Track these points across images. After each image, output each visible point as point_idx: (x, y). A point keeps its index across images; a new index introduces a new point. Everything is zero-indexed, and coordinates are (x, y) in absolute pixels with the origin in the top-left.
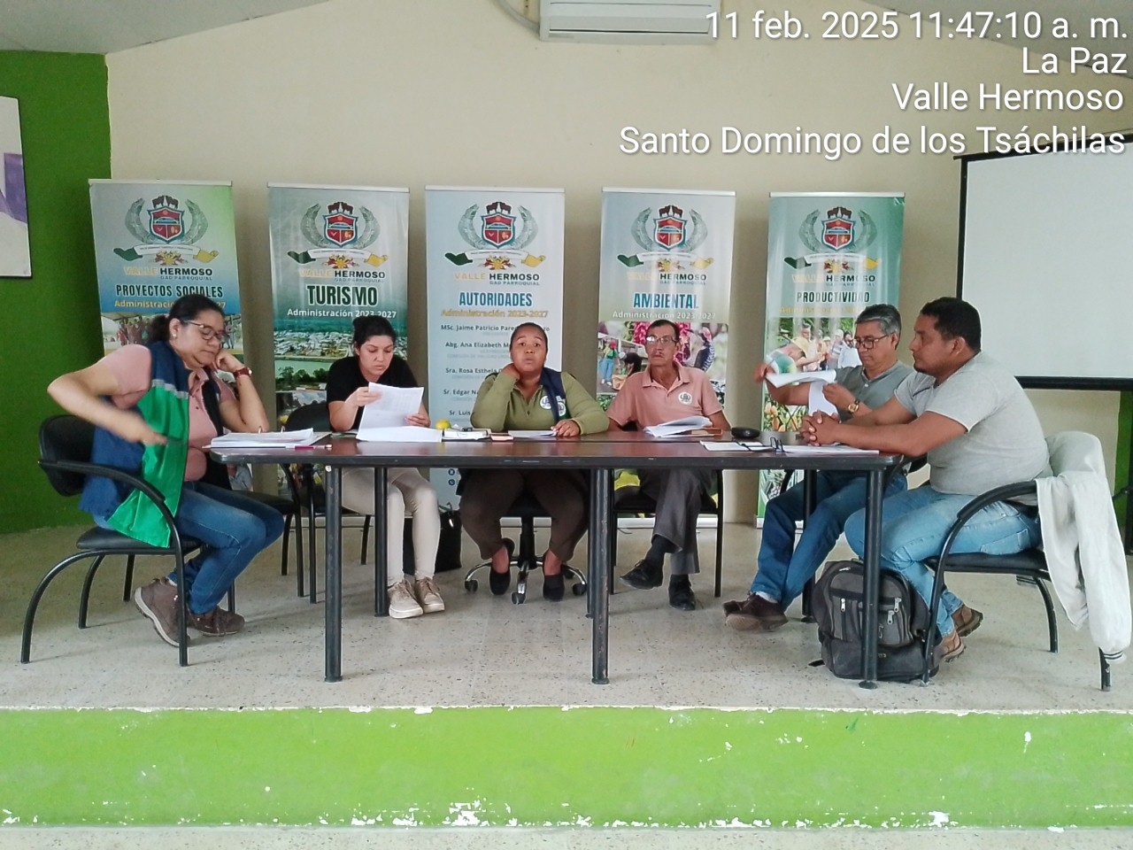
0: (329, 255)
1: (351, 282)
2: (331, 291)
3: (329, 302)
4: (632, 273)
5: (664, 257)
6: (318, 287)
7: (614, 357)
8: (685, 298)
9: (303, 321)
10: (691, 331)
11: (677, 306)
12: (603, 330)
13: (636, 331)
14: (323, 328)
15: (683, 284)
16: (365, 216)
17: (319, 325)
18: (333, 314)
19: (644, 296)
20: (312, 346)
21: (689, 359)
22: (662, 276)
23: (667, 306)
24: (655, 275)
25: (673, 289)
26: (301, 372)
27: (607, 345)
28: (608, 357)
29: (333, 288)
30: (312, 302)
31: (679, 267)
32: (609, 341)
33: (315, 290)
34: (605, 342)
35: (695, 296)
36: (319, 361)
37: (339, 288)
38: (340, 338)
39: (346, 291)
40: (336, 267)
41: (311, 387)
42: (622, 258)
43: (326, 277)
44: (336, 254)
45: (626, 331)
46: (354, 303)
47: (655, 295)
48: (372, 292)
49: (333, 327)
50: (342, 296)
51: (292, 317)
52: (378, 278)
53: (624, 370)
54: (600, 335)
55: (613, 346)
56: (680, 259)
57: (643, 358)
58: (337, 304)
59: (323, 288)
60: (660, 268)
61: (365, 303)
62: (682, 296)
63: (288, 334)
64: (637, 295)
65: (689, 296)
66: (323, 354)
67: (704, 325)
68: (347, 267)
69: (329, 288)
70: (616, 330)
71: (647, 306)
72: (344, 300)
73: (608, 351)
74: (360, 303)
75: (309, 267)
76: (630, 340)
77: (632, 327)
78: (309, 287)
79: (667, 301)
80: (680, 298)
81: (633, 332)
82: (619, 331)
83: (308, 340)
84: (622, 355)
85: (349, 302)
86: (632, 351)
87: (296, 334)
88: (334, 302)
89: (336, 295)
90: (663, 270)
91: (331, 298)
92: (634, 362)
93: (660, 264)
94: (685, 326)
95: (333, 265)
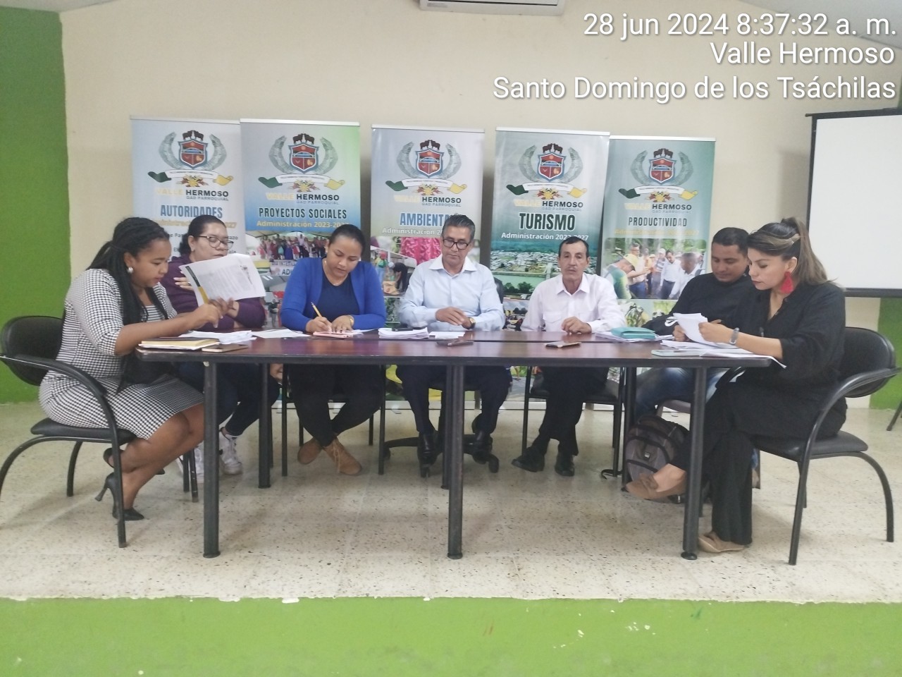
0: (539, 188)
1: (555, 211)
2: (538, 218)
3: (536, 228)
6: (528, 215)
7: (384, 266)
9: (513, 243)
14: (529, 248)
16: (572, 155)
17: (526, 246)
18: (538, 237)
20: (519, 263)
26: (508, 284)
27: (379, 256)
28: (380, 266)
29: (540, 216)
30: (522, 227)
33: (525, 218)
36: (523, 275)
37: (545, 215)
38: (542, 257)
39: (550, 218)
40: (544, 198)
41: (514, 297)
43: (536, 206)
44: (545, 187)
46: (556, 228)
48: (571, 219)
49: (536, 248)
50: (547, 222)
51: (505, 239)
52: (577, 207)
55: (384, 257)
58: (541, 229)
59: (532, 215)
61: (564, 229)
63: (501, 253)
66: (527, 270)
68: (552, 198)
69: (537, 215)
72: (548, 225)
73: (379, 260)
74: (560, 228)
75: (522, 198)
78: (521, 215)
83: (516, 258)
85: (551, 228)
86: (400, 261)
87: (507, 254)
88: (540, 228)
89: (542, 221)
91: (538, 223)
95: (542, 196)
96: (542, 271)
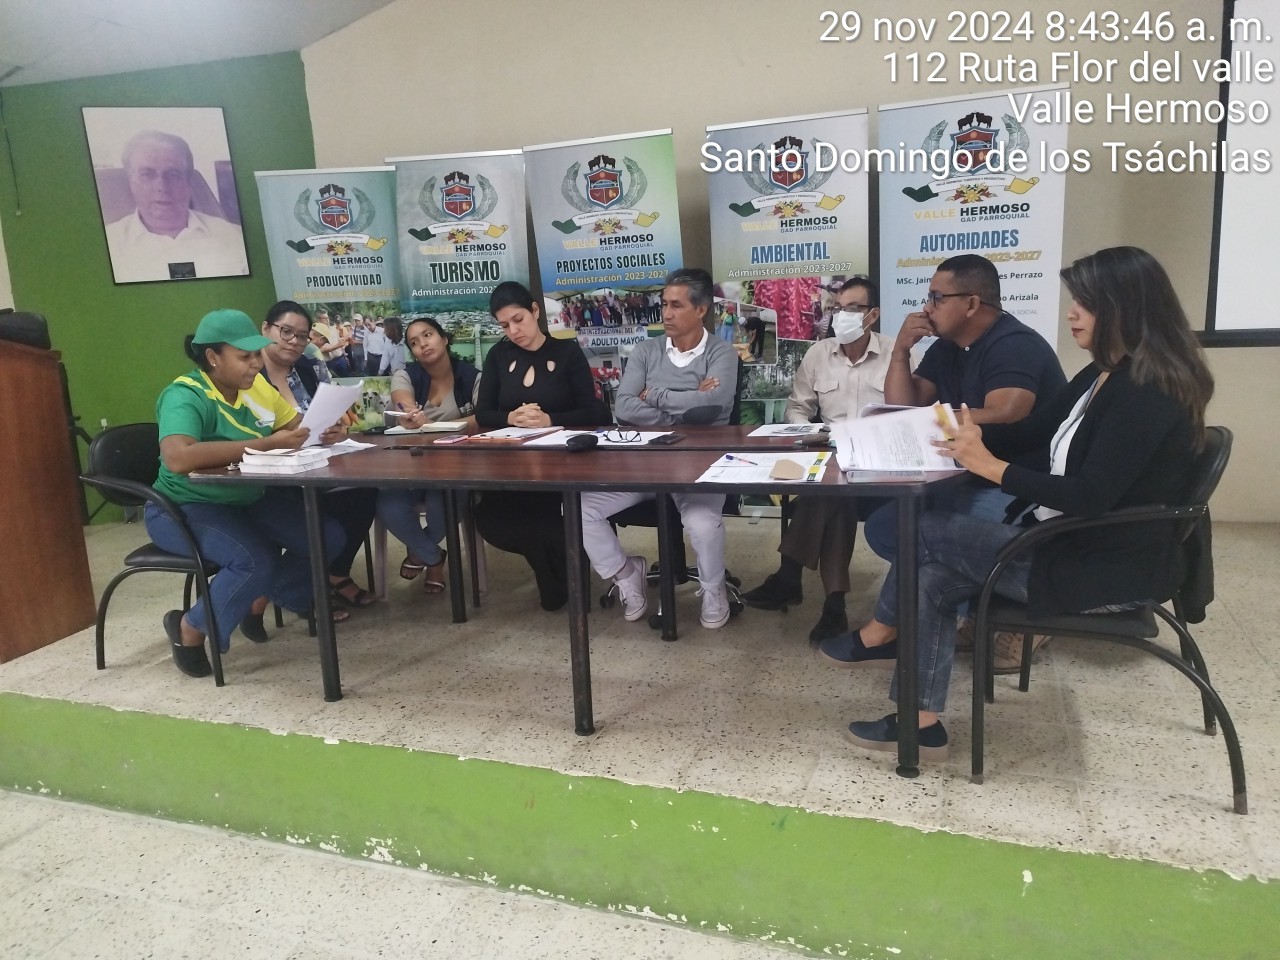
0: (448, 229)
1: (473, 257)
2: (453, 268)
3: (452, 280)
4: (748, 224)
5: (783, 200)
6: (440, 265)
7: (733, 323)
8: (812, 248)
9: (428, 302)
10: (822, 287)
11: (803, 259)
12: (720, 294)
13: (757, 292)
14: (451, 307)
15: (808, 231)
16: (483, 184)
17: (444, 304)
18: (457, 292)
19: (763, 249)
21: (821, 321)
22: (782, 224)
23: (791, 259)
24: (775, 222)
25: (797, 237)
27: (725, 310)
28: (727, 324)
29: (455, 264)
30: (435, 281)
31: (802, 211)
32: (726, 305)
33: (437, 268)
34: (721, 307)
35: (824, 244)
37: (460, 264)
38: (466, 317)
39: (468, 266)
40: (456, 242)
42: (734, 207)
43: (446, 252)
44: (456, 228)
45: (745, 292)
46: (477, 279)
47: (776, 247)
48: (494, 266)
49: (458, 306)
51: (417, 298)
52: (499, 250)
53: (745, 337)
54: (716, 299)
55: (732, 311)
56: (802, 200)
57: (765, 323)
58: (460, 281)
59: (445, 264)
60: (780, 214)
61: (487, 279)
62: (809, 245)
64: (755, 249)
65: (817, 245)
67: (836, 278)
68: (467, 241)
69: (451, 265)
70: (732, 290)
71: (767, 261)
72: (466, 276)
73: (725, 316)
74: (483, 279)
76: (749, 302)
77: (751, 287)
79: (791, 252)
80: (806, 248)
81: (753, 293)
82: (737, 293)
84: (742, 320)
85: (471, 279)
86: (754, 314)
88: (457, 280)
89: (458, 271)
90: (783, 217)
91: (454, 275)
92: (756, 326)
93: (778, 210)
94: (814, 281)
95: (454, 240)
96: (470, 335)
